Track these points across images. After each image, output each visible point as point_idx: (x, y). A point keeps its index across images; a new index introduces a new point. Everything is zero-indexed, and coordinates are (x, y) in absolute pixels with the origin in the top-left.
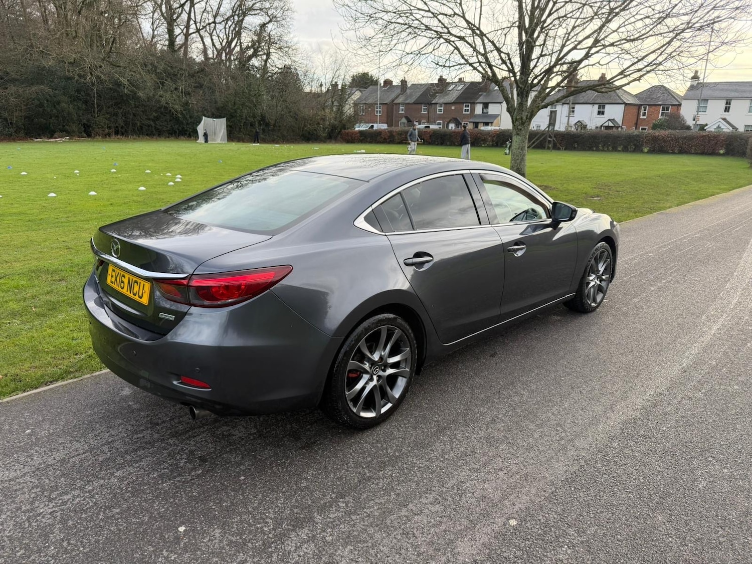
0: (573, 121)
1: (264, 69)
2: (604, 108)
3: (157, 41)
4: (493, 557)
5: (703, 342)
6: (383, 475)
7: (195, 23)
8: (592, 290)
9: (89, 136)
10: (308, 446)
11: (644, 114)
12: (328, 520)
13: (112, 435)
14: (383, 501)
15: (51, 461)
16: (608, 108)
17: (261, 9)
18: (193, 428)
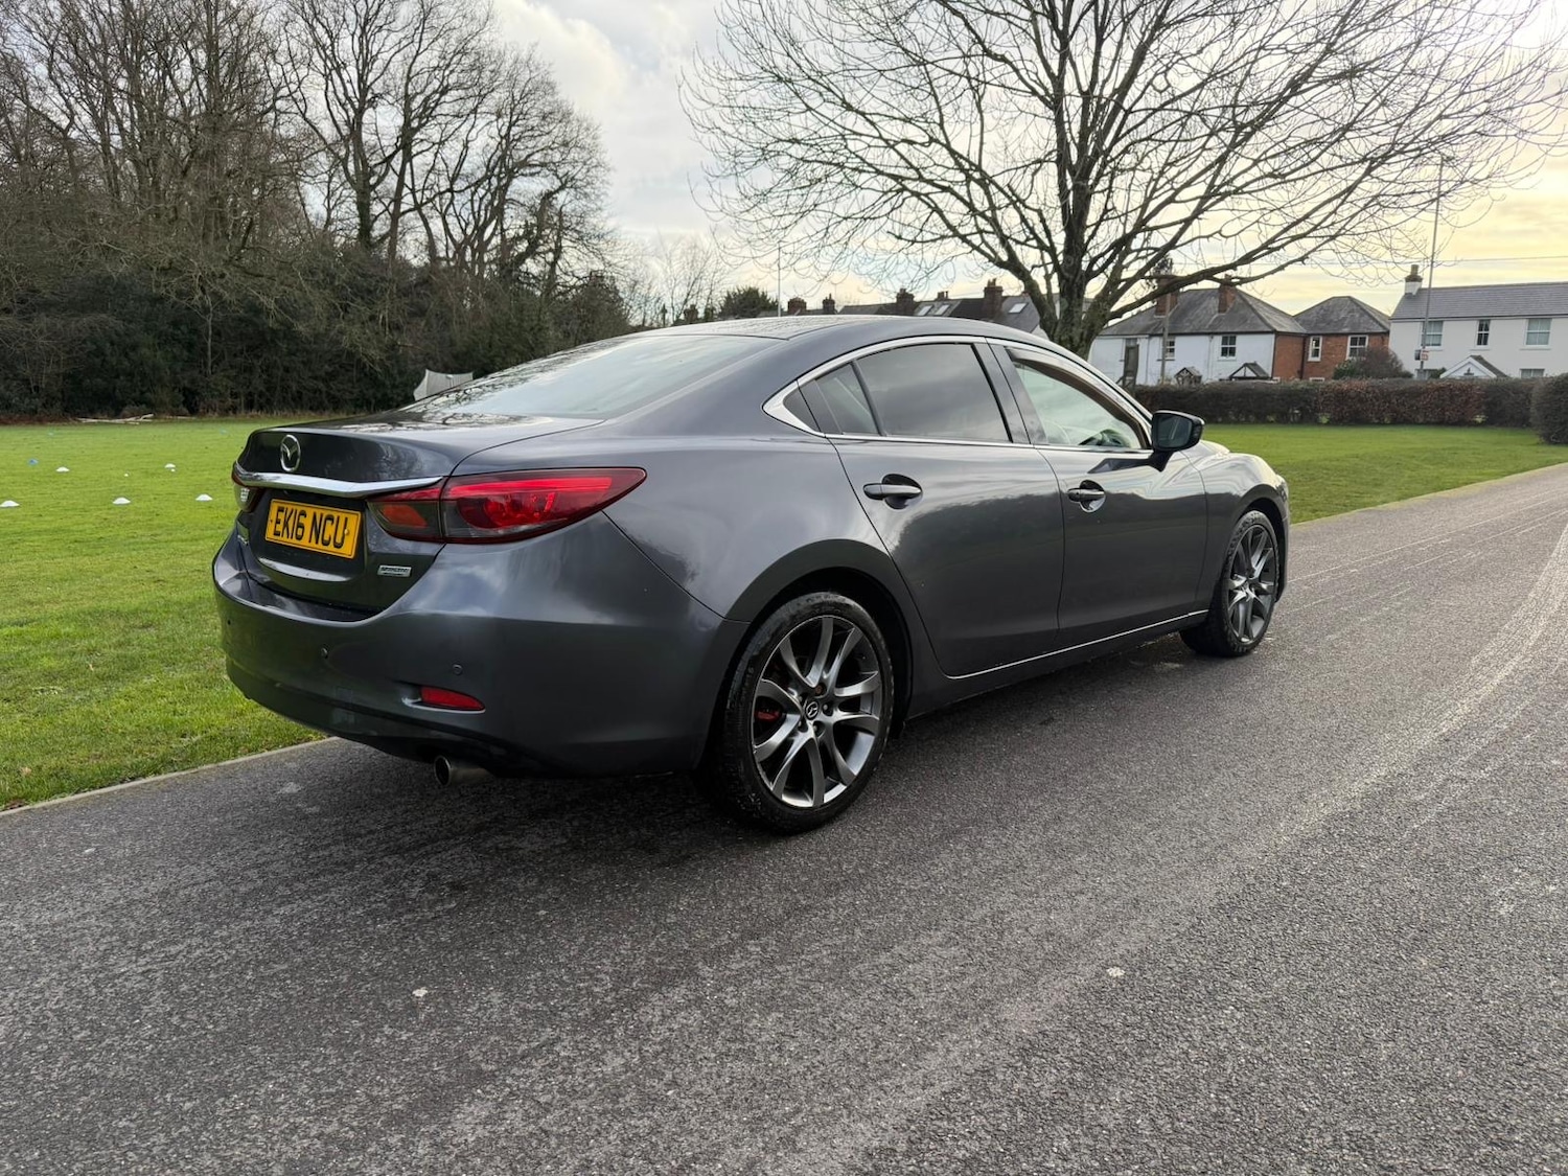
0: (1173, 368)
1: (550, 280)
2: (1233, 341)
3: (336, 230)
4: (1080, 1026)
5: (1478, 696)
6: (835, 902)
7: (413, 191)
8: (1241, 608)
9: (193, 411)
10: (679, 860)
11: (1316, 353)
12: (728, 973)
13: (264, 854)
14: (838, 942)
15: (137, 895)
16: (1242, 343)
17: (543, 165)
18: (432, 840)
